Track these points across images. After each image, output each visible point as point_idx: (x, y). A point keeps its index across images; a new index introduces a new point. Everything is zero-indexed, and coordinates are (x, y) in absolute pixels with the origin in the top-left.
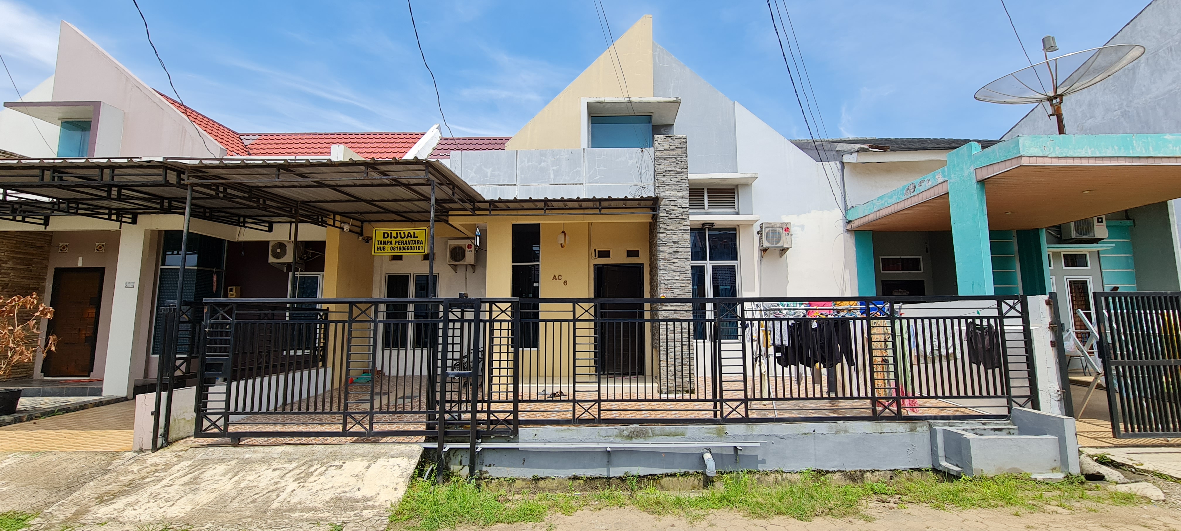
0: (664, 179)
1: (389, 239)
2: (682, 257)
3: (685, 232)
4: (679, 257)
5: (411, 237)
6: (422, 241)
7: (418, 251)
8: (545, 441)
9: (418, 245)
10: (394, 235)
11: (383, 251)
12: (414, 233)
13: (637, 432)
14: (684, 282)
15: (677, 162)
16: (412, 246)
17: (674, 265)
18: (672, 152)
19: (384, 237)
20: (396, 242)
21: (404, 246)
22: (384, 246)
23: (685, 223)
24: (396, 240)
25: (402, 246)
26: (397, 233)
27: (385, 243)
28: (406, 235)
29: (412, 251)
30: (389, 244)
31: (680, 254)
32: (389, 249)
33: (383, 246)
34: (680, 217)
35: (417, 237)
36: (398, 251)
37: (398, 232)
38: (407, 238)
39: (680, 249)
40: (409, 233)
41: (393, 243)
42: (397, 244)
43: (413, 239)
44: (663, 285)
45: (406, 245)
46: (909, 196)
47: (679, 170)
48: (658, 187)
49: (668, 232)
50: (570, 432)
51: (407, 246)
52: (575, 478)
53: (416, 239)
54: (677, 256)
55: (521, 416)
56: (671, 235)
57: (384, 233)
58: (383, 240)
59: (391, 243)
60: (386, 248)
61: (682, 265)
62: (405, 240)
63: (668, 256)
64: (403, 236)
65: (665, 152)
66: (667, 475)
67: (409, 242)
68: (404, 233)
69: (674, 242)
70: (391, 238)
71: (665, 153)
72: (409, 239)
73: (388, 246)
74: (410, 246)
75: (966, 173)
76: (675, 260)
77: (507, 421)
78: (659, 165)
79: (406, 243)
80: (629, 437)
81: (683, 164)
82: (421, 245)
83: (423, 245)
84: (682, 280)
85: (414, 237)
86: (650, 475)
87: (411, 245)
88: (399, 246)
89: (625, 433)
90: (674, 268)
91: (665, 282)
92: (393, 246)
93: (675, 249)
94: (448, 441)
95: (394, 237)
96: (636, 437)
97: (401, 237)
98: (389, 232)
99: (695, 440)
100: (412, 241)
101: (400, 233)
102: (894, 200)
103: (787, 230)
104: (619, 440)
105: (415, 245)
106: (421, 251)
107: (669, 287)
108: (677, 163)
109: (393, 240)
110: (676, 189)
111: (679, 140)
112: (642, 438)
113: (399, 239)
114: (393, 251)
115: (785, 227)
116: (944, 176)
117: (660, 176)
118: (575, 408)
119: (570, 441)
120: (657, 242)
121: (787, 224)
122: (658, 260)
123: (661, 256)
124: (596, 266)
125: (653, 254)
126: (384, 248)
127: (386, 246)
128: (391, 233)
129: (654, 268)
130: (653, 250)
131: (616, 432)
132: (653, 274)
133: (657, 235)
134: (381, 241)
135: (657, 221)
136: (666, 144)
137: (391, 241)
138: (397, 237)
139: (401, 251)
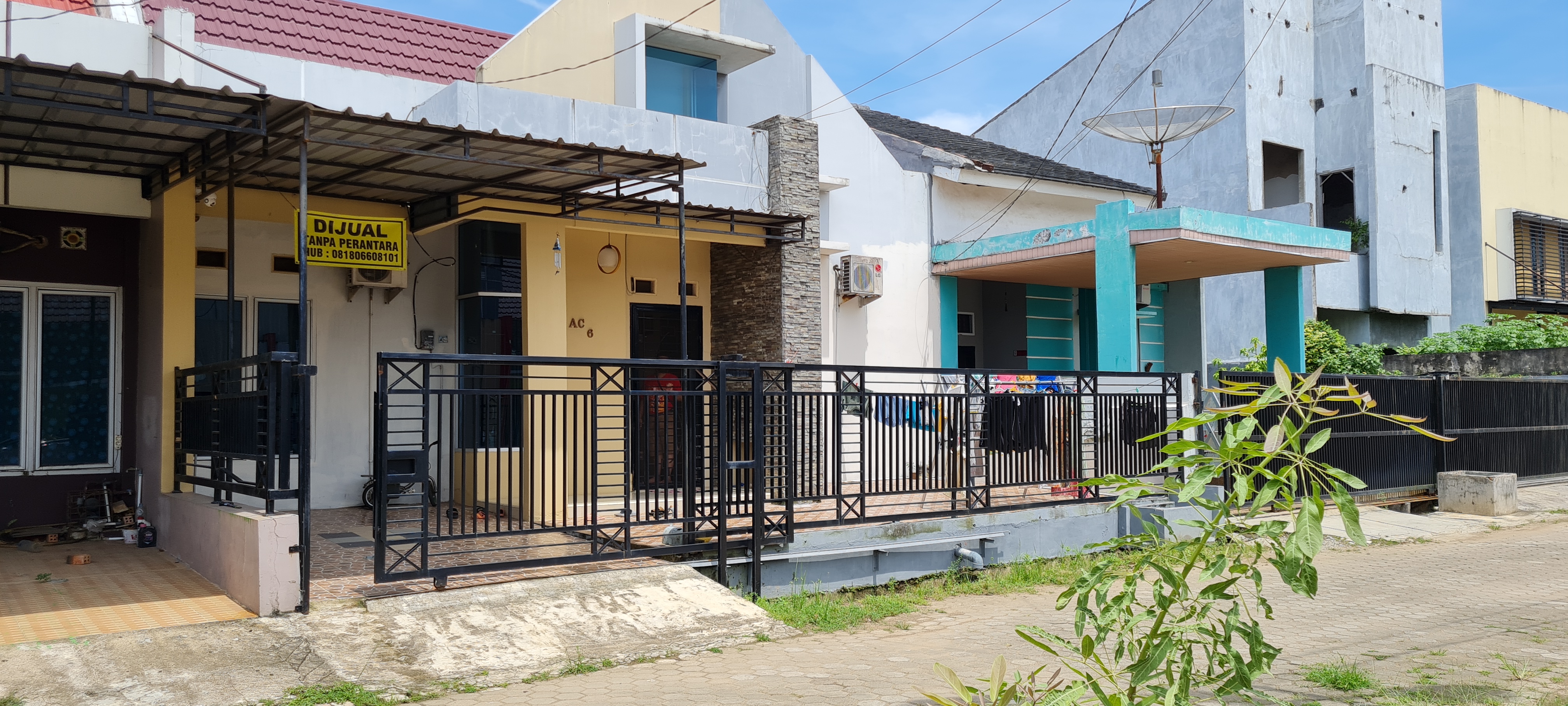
0: (790, 185)
1: (326, 234)
2: (811, 305)
3: (814, 268)
4: (808, 306)
5: (373, 235)
6: (395, 243)
7: (388, 263)
8: (815, 548)
9: (389, 252)
10: (337, 225)
11: (316, 258)
12: (379, 227)
13: (900, 530)
14: (813, 342)
15: (807, 161)
16: (378, 252)
17: (802, 316)
18: (800, 145)
19: (317, 230)
20: (342, 242)
21: (360, 251)
22: (319, 247)
23: (815, 255)
24: (342, 237)
25: (355, 250)
26: (344, 224)
27: (319, 242)
28: (362, 229)
29: (377, 262)
30: (327, 244)
31: (809, 300)
32: (330, 254)
33: (317, 247)
34: (809, 246)
35: (385, 236)
36: (349, 260)
37: (348, 222)
38: (364, 235)
39: (809, 294)
40: (369, 226)
41: (337, 243)
42: (344, 246)
43: (376, 239)
44: (788, 346)
45: (363, 250)
46: (1040, 244)
47: (808, 174)
48: (784, 196)
49: (796, 267)
50: (839, 535)
51: (366, 251)
52: (844, 591)
53: (384, 240)
54: (805, 303)
55: (797, 518)
56: (798, 272)
57: (316, 221)
58: (316, 235)
59: (332, 243)
60: (324, 253)
61: (810, 317)
62: (359, 238)
63: (795, 302)
64: (354, 230)
65: (792, 143)
66: (927, 578)
67: (369, 245)
68: (359, 225)
69: (802, 283)
70: (331, 231)
71: (792, 146)
72: (368, 238)
73: (326, 249)
74: (372, 251)
75: (1119, 233)
76: (804, 310)
77: (779, 527)
78: (785, 162)
79: (363, 246)
80: (894, 537)
81: (812, 166)
82: (394, 252)
83: (399, 253)
84: (811, 339)
85: (379, 235)
86: (912, 579)
87: (374, 250)
88: (349, 250)
89: (890, 532)
90: (801, 321)
91: (791, 341)
92: (338, 248)
93: (803, 293)
94: (731, 556)
95: (337, 231)
96: (900, 536)
97: (350, 231)
98: (327, 221)
99: (949, 535)
100: (376, 242)
101: (351, 225)
102: (1017, 245)
103: (878, 268)
104: (884, 540)
105: (383, 252)
106: (394, 263)
107: (796, 349)
108: (807, 163)
109: (337, 238)
110: (804, 203)
111: (808, 128)
112: (904, 536)
113: (346, 236)
114: (337, 260)
115: (875, 264)
116: (1091, 231)
117: (785, 180)
118: (839, 505)
119: (839, 546)
120: (779, 280)
121: (878, 259)
122: (779, 308)
123: (786, 302)
124: (633, 306)
125: (744, 295)
126: (320, 253)
127: (322, 247)
128: (331, 222)
129: (752, 318)
130: (743, 289)
131: (881, 531)
132: (740, 325)
133: (779, 270)
134: (312, 237)
135: (779, 250)
136: (793, 132)
137: (332, 239)
138: (343, 232)
139: (354, 260)
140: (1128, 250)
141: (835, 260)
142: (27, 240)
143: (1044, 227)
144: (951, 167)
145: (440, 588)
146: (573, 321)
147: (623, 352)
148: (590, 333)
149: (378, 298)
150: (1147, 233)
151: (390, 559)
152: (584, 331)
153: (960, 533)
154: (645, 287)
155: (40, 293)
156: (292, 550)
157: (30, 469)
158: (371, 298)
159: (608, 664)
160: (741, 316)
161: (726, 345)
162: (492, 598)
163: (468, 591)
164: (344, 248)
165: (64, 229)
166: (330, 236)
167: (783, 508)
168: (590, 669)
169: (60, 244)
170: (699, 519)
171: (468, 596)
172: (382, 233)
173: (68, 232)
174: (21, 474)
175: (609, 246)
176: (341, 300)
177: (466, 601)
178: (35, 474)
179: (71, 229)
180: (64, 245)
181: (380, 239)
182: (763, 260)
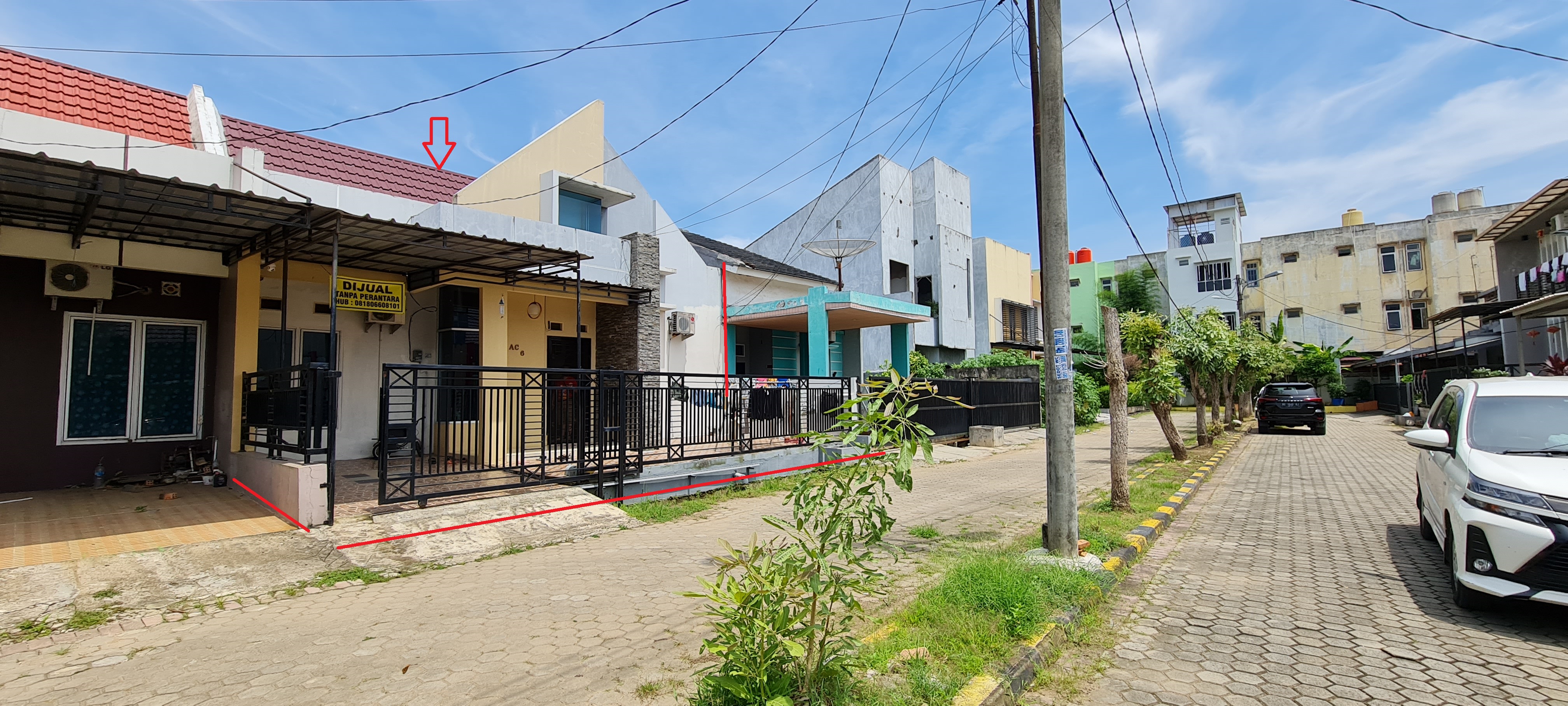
0: (643, 271)
1: (352, 291)
2: (654, 339)
3: (656, 318)
5: (383, 292)
6: (398, 298)
7: (393, 309)
8: (655, 475)
9: (393, 303)
10: (359, 285)
11: (344, 305)
12: (387, 287)
13: (703, 464)
14: (655, 360)
15: (653, 258)
16: (386, 302)
17: (649, 345)
18: (649, 250)
19: (345, 288)
20: (362, 296)
21: (374, 301)
23: (657, 311)
24: (361, 292)
25: (370, 301)
26: (363, 285)
27: (346, 295)
28: (376, 288)
29: (385, 308)
30: (352, 297)
31: (653, 336)
32: (354, 303)
33: (345, 298)
34: (654, 306)
35: (391, 293)
36: (366, 307)
37: (366, 284)
38: (377, 291)
39: (653, 332)
40: (380, 287)
41: (359, 296)
43: (385, 294)
44: (641, 362)
45: (376, 301)
46: (779, 308)
47: (654, 266)
48: (639, 277)
49: (646, 317)
50: (669, 467)
51: (378, 302)
52: (671, 499)
53: (390, 295)
54: (651, 338)
55: (645, 459)
56: (647, 320)
57: (345, 283)
58: (344, 291)
59: (355, 296)
60: (349, 302)
61: (654, 345)
62: (374, 294)
63: (645, 337)
64: (370, 289)
65: (645, 248)
66: (717, 490)
67: (380, 298)
68: (374, 286)
69: (649, 326)
70: (354, 289)
71: (645, 250)
72: (380, 294)
73: (351, 300)
74: (382, 302)
75: (820, 304)
76: (650, 341)
77: (634, 464)
78: (640, 259)
79: (376, 299)
80: (700, 468)
81: (656, 261)
82: (397, 303)
83: (400, 303)
84: (654, 358)
85: (387, 292)
86: (709, 491)
87: (383, 301)
88: (366, 301)
89: (698, 465)
90: (649, 348)
91: (643, 359)
92: (359, 299)
93: (650, 332)
94: (606, 481)
95: (358, 289)
96: (703, 467)
97: (367, 289)
98: (352, 282)
99: (730, 466)
100: (385, 297)
101: (368, 286)
102: (767, 309)
103: (693, 319)
104: (694, 469)
105: (389, 302)
106: (397, 309)
107: (645, 363)
108: (653, 260)
109: (358, 293)
110: (651, 282)
111: (654, 240)
112: (705, 467)
113: (365, 292)
114: (359, 306)
115: (691, 317)
116: (806, 302)
117: (640, 268)
118: (669, 451)
119: (669, 474)
120: (636, 325)
121: (692, 314)
122: (636, 340)
123: (640, 337)
124: (548, 337)
125: (616, 332)
126: (347, 302)
127: (348, 299)
128: (355, 284)
129: (620, 345)
130: (615, 329)
131: (693, 465)
132: (613, 350)
133: (636, 319)
134: (342, 292)
135: (637, 307)
136: (645, 242)
137: (355, 294)
138: (362, 290)
139: (370, 307)
140: (824, 314)
141: (669, 314)
142: (136, 289)
143: (782, 299)
144: (733, 265)
145: (422, 507)
146: (512, 346)
147: (543, 365)
148: (522, 353)
149: (385, 330)
150: (834, 304)
151: (389, 490)
152: (519, 352)
153: (736, 464)
154: (556, 327)
155: (145, 324)
156: (322, 486)
157: (133, 438)
158: (381, 331)
159: (530, 548)
160: (613, 344)
161: (605, 361)
162: (456, 511)
163: (441, 508)
164: (363, 299)
165: (164, 283)
166: (354, 292)
167: (637, 453)
168: (518, 551)
169: (161, 293)
170: (587, 461)
171: (441, 511)
172: (389, 291)
173: (166, 286)
174: (126, 441)
175: (535, 303)
176: (361, 332)
177: (440, 514)
178: (138, 441)
179: (169, 283)
180: (164, 293)
181: (387, 295)
182: (627, 313)
